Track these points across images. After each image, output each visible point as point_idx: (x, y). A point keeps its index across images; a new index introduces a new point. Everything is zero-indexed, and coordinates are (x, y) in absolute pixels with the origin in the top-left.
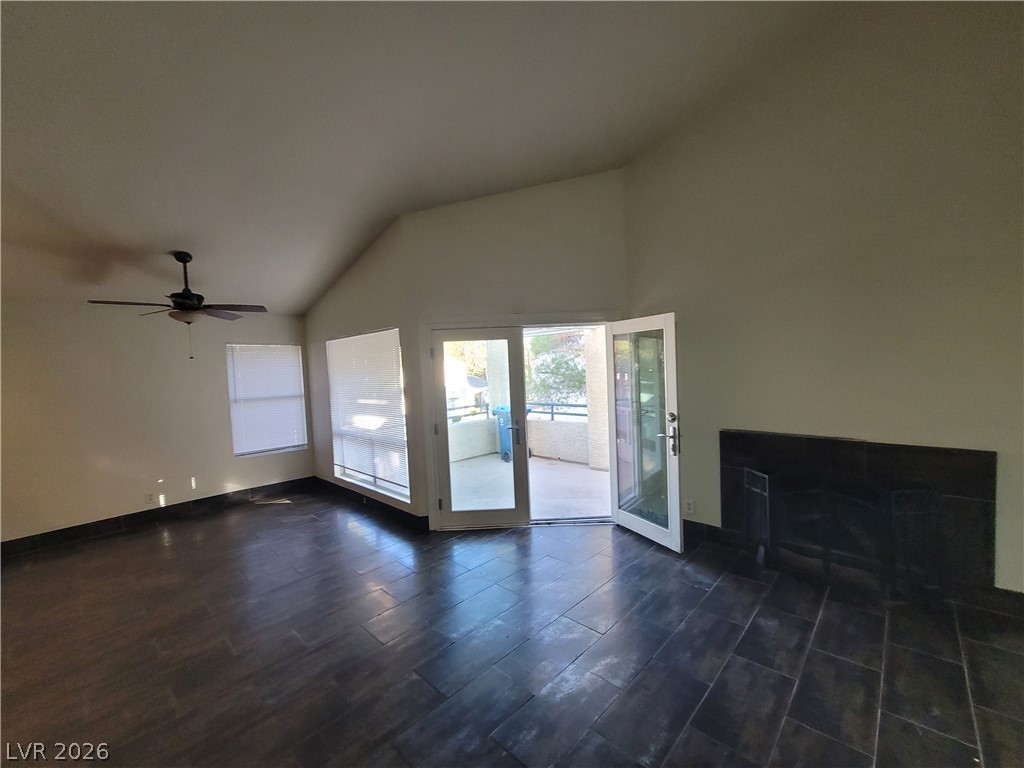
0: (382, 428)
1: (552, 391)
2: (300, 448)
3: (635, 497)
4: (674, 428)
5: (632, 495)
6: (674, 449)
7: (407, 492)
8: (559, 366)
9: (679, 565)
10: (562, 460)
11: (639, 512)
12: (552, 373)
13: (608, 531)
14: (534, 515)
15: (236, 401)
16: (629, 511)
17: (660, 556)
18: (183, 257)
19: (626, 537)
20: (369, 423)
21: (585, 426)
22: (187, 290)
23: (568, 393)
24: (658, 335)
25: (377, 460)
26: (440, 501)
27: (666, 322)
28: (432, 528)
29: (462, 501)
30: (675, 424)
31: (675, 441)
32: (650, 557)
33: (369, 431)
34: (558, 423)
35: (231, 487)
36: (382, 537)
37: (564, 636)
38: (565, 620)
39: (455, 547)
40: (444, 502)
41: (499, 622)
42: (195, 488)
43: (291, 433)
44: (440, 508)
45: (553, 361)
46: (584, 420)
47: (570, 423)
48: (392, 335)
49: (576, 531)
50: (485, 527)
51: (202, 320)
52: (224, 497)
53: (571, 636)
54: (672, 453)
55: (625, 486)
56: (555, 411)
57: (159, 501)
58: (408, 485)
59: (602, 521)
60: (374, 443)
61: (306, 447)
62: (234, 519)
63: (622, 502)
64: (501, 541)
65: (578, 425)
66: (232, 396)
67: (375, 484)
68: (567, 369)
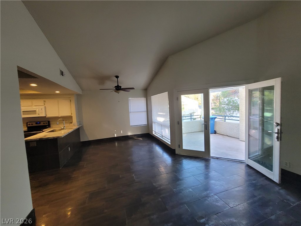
0: (164, 121)
1: (227, 111)
2: (146, 125)
3: (259, 155)
4: (278, 129)
5: (257, 154)
6: (278, 138)
7: (170, 141)
8: (230, 102)
9: (277, 189)
10: (228, 136)
11: (258, 162)
12: (227, 105)
13: (243, 167)
14: (212, 155)
15: (131, 112)
16: (254, 161)
17: (267, 182)
18: (117, 77)
19: (250, 170)
20: (161, 120)
21: (238, 124)
22: (118, 85)
23: (233, 112)
24: (271, 88)
25: (162, 131)
26: (179, 145)
27: (276, 83)
28: (176, 153)
29: (186, 146)
30: (279, 127)
31: (278, 135)
32: (262, 181)
33: (160, 122)
34: (227, 123)
35: (130, 134)
36: (164, 153)
37: (214, 203)
38: (216, 197)
39: (184, 160)
40: (180, 146)
41: (190, 190)
42: (122, 133)
43: (143, 122)
44: (179, 147)
45: (227, 100)
46: (238, 122)
47: (232, 123)
48: (166, 94)
49: (229, 163)
50: (194, 156)
51: (121, 92)
52: (128, 136)
53: (217, 204)
54: (276, 140)
55: (252, 150)
56: (226, 118)
57: (115, 135)
58: (170, 139)
59: (241, 162)
60: (162, 125)
61: (147, 125)
62: (130, 142)
63: (250, 156)
64: (198, 162)
65: (235, 124)
66: (130, 111)
67: (162, 137)
68: (233, 103)
